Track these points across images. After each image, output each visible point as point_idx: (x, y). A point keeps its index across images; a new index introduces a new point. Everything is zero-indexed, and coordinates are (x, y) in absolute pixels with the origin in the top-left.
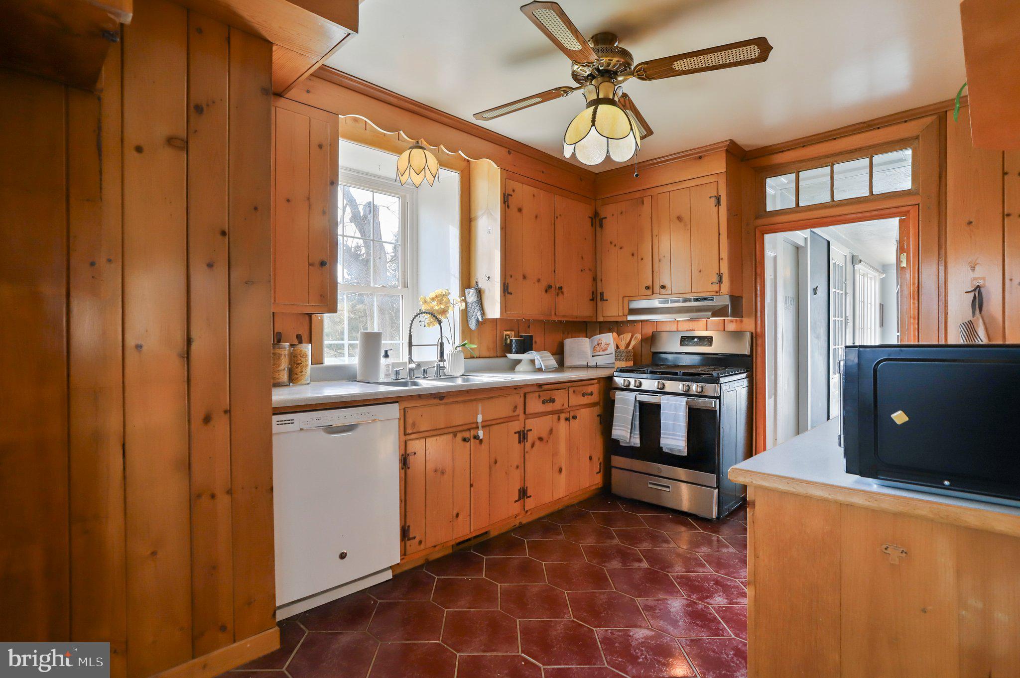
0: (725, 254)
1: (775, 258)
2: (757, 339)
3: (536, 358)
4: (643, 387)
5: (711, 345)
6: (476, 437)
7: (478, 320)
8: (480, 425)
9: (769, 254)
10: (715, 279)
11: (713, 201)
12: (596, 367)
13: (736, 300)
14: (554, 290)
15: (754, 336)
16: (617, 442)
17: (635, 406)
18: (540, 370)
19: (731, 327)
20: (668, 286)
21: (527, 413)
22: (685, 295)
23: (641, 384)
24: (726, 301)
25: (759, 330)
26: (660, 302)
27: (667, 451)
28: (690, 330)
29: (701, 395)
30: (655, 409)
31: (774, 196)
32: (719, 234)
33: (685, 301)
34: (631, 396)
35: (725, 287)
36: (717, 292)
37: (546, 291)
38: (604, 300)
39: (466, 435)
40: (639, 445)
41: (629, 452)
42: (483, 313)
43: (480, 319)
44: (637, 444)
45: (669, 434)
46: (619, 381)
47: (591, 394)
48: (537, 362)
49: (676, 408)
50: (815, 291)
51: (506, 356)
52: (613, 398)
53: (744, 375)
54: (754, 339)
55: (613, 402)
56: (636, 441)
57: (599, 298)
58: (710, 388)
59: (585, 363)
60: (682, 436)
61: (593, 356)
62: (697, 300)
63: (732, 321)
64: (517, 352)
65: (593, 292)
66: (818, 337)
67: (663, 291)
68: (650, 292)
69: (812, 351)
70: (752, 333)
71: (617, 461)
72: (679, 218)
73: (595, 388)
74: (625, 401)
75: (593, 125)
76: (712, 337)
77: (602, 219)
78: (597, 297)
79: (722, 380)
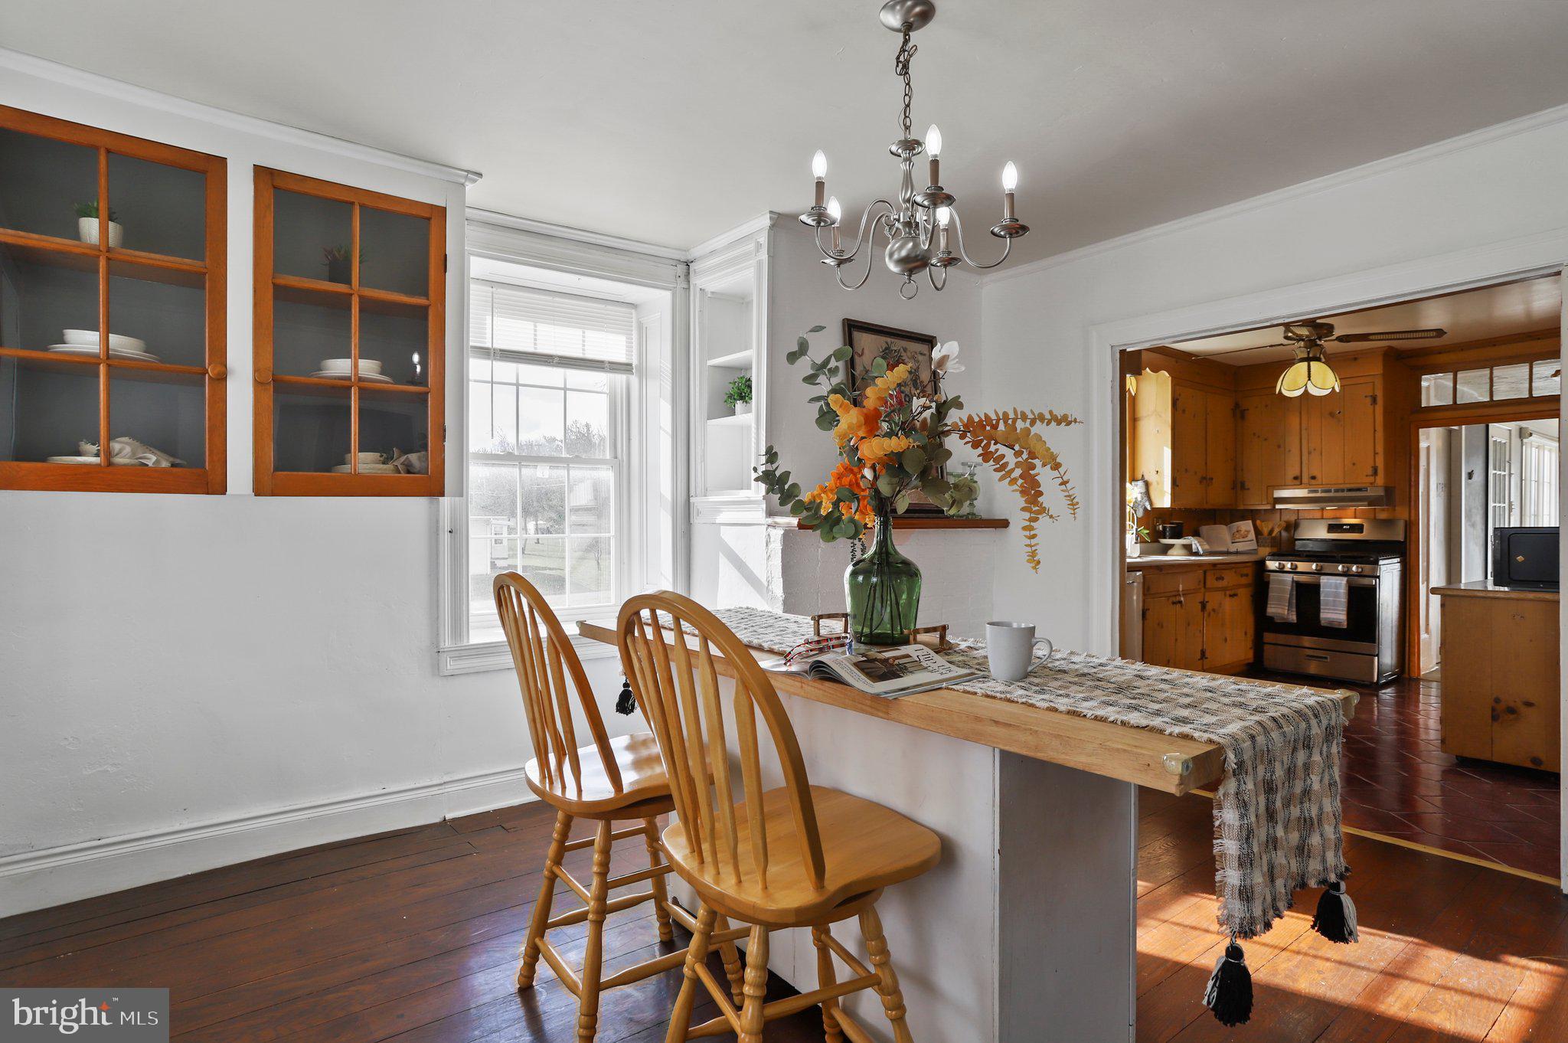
0: (1380, 449)
1: (1428, 448)
2: (1411, 527)
3: (1193, 543)
4: (1299, 570)
5: (1362, 532)
6: (1180, 602)
7: (1145, 509)
8: (1181, 593)
9: (1423, 445)
10: (1370, 471)
11: (1369, 400)
12: (1237, 553)
13: (1389, 490)
14: (1206, 480)
15: (1408, 522)
16: (1271, 619)
17: (1292, 585)
18: (1197, 554)
19: (1383, 516)
20: (1319, 476)
21: (1207, 586)
22: (1336, 486)
23: (1296, 567)
24: (1381, 492)
25: (1413, 518)
26: (1310, 492)
27: (1325, 625)
28: (1337, 518)
29: (1359, 575)
30: (1315, 588)
31: (1428, 388)
32: (1375, 431)
33: (1337, 491)
34: (1289, 578)
35: (1380, 480)
36: (1371, 484)
37: (1201, 482)
38: (1245, 489)
39: (1174, 599)
40: (1295, 622)
41: (1284, 627)
42: (1151, 504)
43: (1149, 508)
44: (1293, 620)
45: (1329, 609)
46: (1272, 565)
47: (1247, 575)
48: (1194, 546)
49: (1337, 586)
50: (1470, 475)
51: (1159, 542)
52: (1266, 580)
53: (1398, 560)
54: (1408, 526)
55: (1267, 584)
56: (1293, 618)
57: (1239, 485)
58: (1367, 568)
59: (1225, 550)
60: (1343, 610)
61: (1233, 543)
62: (1350, 490)
63: (1383, 510)
64: (1171, 538)
65: (1234, 481)
66: (1473, 525)
67: (1313, 482)
68: (1298, 482)
69: (1466, 542)
70: (1406, 521)
71: (1269, 637)
72: (1332, 414)
73: (1249, 571)
74: (1282, 582)
75: (1309, 380)
76: (1362, 525)
77: (1245, 410)
78: (1238, 486)
79: (1381, 562)
